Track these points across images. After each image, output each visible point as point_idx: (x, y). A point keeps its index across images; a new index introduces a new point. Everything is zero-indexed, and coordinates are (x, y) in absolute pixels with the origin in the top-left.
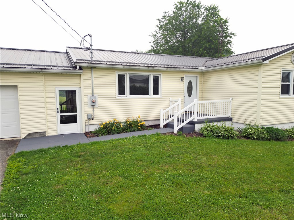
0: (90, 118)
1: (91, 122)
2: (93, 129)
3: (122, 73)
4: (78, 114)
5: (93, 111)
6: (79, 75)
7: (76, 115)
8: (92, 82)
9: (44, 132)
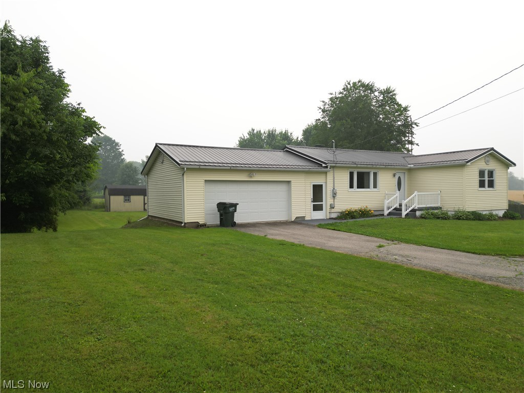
0: (332, 207)
1: (333, 210)
2: (334, 216)
3: (352, 170)
4: (324, 203)
5: (334, 201)
6: (326, 173)
7: (322, 205)
8: (334, 178)
9: (304, 217)
